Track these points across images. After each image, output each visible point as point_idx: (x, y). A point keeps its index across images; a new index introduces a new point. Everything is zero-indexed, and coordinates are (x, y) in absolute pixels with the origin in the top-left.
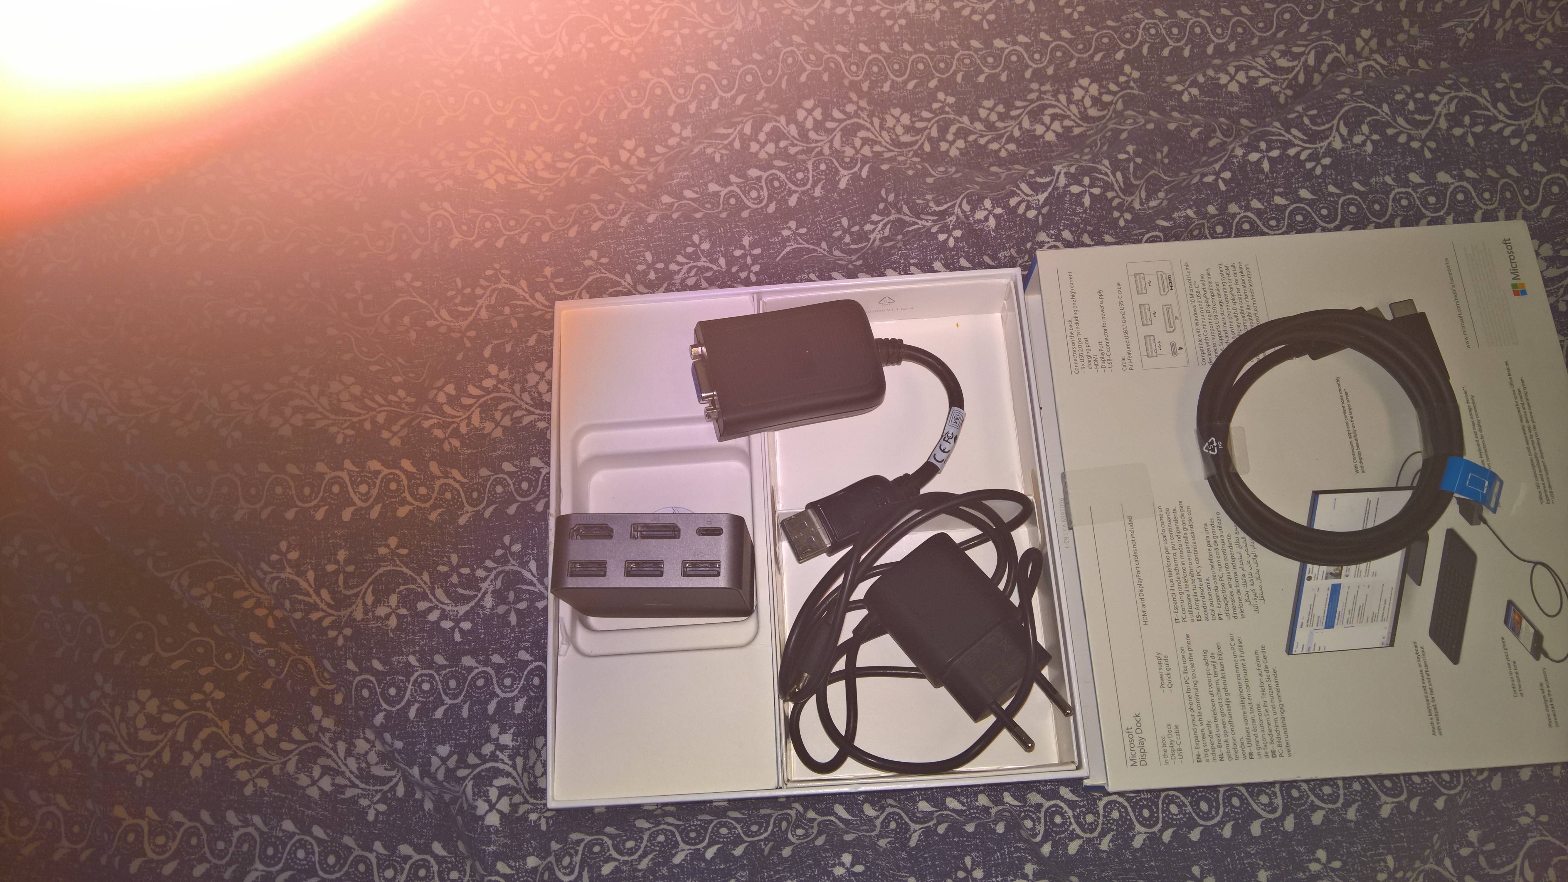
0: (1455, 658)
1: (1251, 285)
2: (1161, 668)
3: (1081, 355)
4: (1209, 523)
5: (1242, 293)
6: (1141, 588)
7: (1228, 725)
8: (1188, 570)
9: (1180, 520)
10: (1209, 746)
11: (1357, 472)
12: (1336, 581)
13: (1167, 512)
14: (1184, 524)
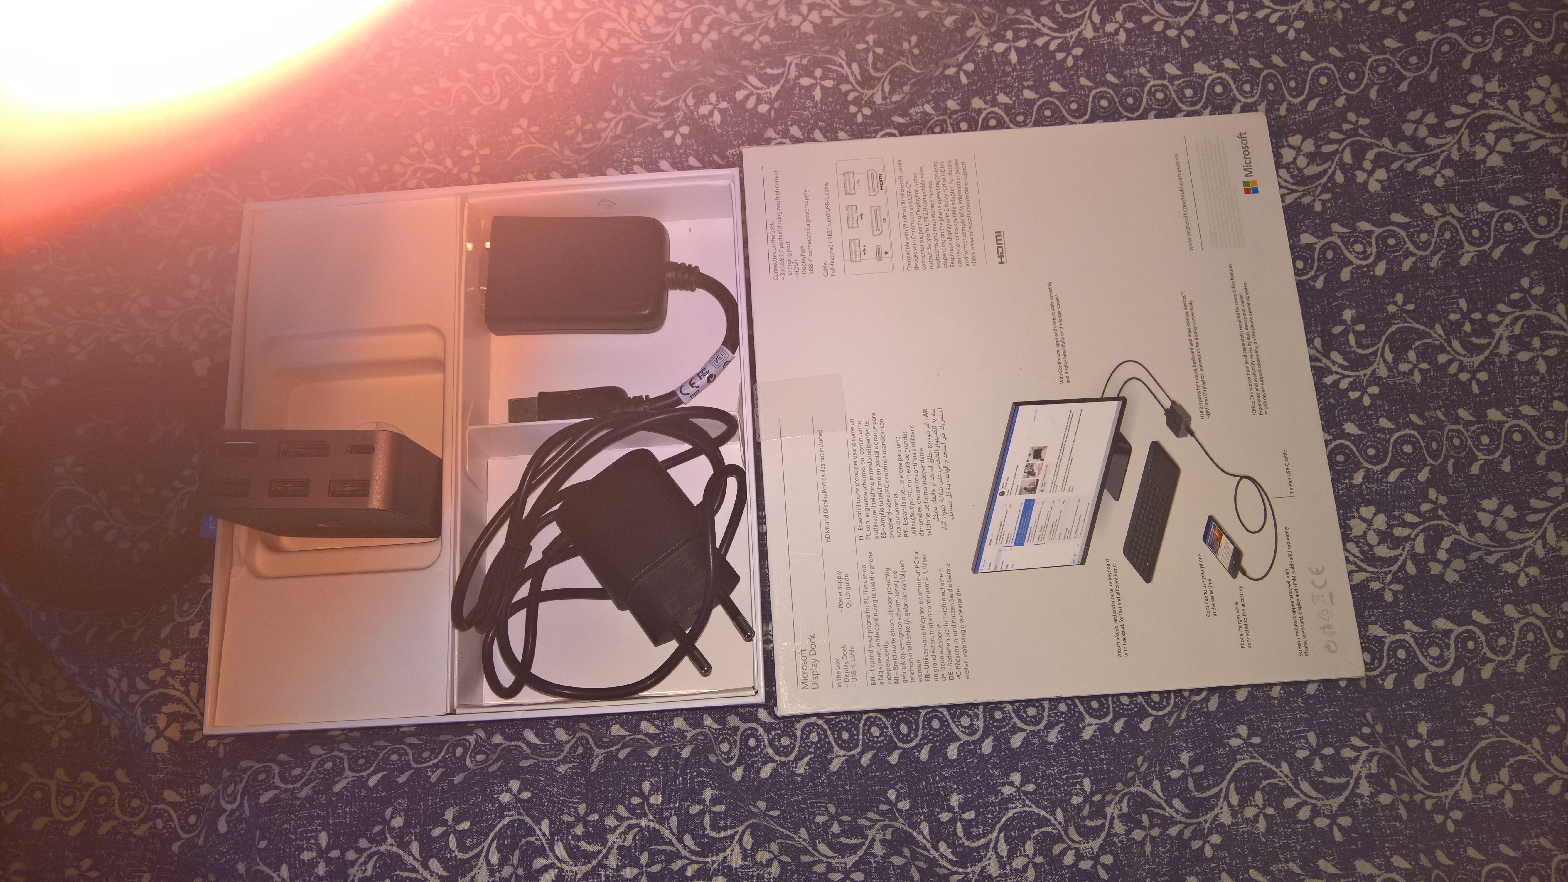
0: (1148, 577)
1: (966, 184)
2: (840, 587)
3: (782, 260)
4: (902, 436)
5: (956, 193)
6: (826, 504)
7: (906, 647)
8: (876, 486)
9: (871, 433)
10: (884, 669)
11: (1062, 382)
12: (1030, 496)
13: (859, 424)
14: (876, 437)
